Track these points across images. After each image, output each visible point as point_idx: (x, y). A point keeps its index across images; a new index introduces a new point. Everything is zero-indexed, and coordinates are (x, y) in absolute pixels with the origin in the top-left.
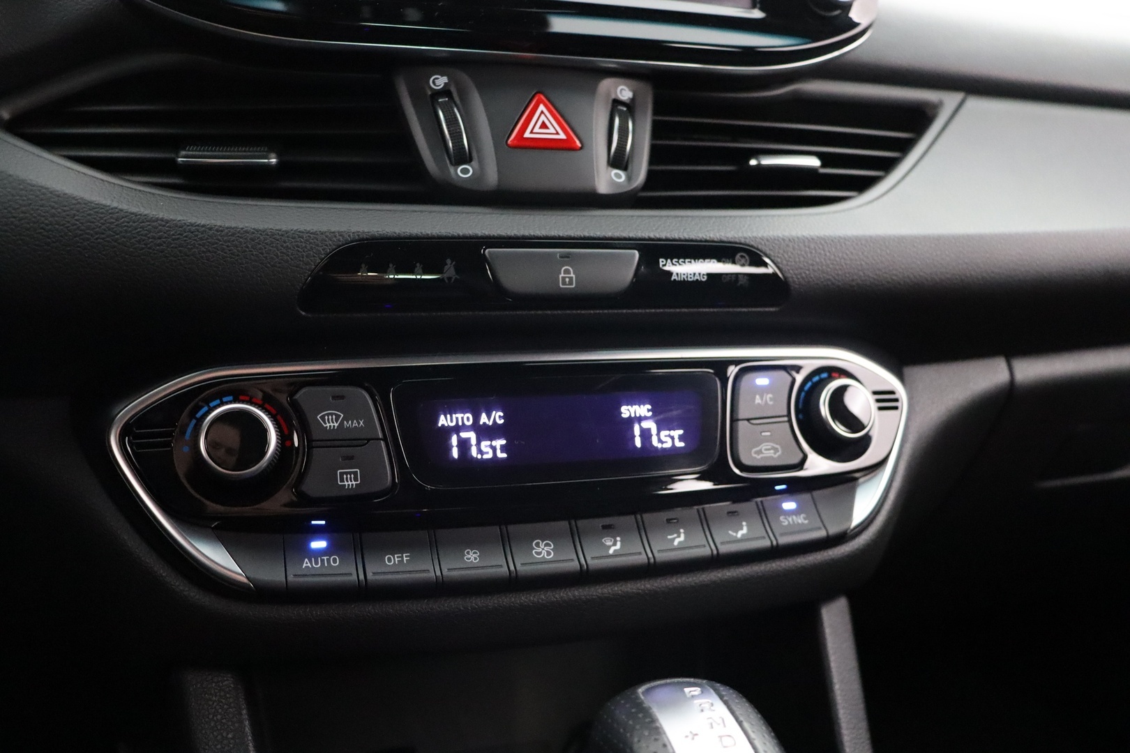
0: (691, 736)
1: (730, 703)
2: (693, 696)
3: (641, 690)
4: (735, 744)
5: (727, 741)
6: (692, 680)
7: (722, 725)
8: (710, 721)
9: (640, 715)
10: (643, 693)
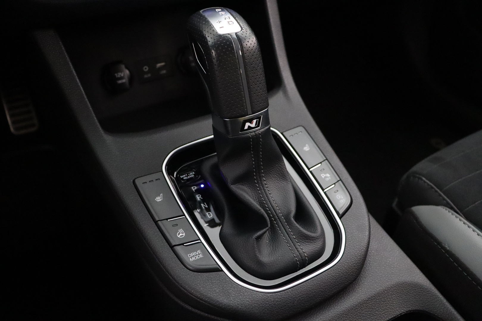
0: (218, 22)
1: (231, 12)
2: (219, 11)
3: (201, 11)
4: (233, 23)
5: (230, 23)
6: (218, 7)
7: (229, 19)
8: (225, 17)
9: (202, 18)
10: (202, 12)
